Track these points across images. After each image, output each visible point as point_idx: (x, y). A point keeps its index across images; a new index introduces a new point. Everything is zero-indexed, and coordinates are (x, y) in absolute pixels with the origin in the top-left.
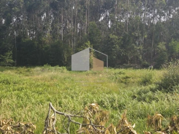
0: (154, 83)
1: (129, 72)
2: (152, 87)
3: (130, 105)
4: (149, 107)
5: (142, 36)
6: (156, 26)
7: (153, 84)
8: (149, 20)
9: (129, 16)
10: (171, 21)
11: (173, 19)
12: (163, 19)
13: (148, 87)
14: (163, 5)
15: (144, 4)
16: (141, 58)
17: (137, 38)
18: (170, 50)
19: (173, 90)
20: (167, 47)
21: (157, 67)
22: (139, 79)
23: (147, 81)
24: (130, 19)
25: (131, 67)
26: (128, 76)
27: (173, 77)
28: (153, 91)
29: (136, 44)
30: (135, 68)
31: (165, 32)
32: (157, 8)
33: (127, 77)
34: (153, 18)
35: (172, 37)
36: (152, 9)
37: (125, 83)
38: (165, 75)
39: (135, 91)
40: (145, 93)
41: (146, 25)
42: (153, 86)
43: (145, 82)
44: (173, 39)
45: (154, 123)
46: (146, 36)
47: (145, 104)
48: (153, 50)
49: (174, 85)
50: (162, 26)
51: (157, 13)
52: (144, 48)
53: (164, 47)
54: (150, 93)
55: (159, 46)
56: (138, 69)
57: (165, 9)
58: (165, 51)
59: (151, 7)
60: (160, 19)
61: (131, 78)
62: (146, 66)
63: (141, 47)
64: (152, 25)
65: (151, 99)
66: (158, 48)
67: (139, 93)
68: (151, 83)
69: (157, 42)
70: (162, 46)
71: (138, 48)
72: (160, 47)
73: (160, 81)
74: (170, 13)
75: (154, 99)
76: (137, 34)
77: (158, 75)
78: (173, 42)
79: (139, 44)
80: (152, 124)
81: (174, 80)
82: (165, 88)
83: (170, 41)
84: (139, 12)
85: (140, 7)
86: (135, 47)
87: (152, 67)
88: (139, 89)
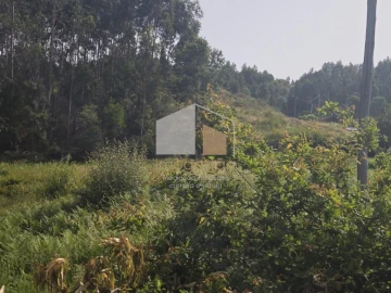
0: (72, 192)
1: (19, 170)
2: (66, 201)
3: (12, 245)
4: (55, 245)
5: (48, 89)
6: (76, 69)
7: (69, 195)
8: (62, 55)
9: (15, 42)
10: (106, 61)
11: (110, 57)
12: (90, 56)
13: (57, 203)
14: (91, 25)
15: (50, 21)
16: (44, 137)
17: (36, 93)
18: (107, 122)
19: (109, 206)
20: (101, 115)
21: (79, 158)
22: (39, 185)
23: (57, 189)
24: (18, 49)
25: (24, 157)
26: (15, 178)
27: (110, 177)
28: (68, 209)
29: (33, 106)
30: (32, 160)
31: (95, 84)
32: (77, 31)
33: (12, 182)
34: (70, 51)
35: (110, 94)
36: (67, 34)
37: (8, 195)
38: (93, 174)
39: (28, 212)
40: (50, 214)
41: (54, 66)
42: (69, 199)
43: (53, 190)
44: (111, 100)
46: (55, 91)
47: (46, 238)
48: (71, 121)
49: (111, 195)
50: (90, 71)
51: (79, 41)
52: (52, 116)
53: (94, 116)
54: (61, 215)
55: (83, 113)
56: (38, 162)
57: (94, 36)
58: (96, 124)
59: (65, 28)
60: (84, 54)
61: (21, 184)
62: (55, 157)
63: (46, 114)
64: (68, 66)
65: (63, 226)
66: (82, 116)
67: (38, 216)
68: (65, 194)
69: (79, 105)
70: (89, 113)
71: (39, 115)
72: (87, 115)
73: (85, 186)
74: (105, 45)
75: (69, 227)
76: (35, 84)
77: (79, 174)
78: (113, 106)
79: (40, 107)
80: (45, 282)
81: (112, 183)
82: (95, 202)
83: (106, 103)
84: (38, 36)
85: (42, 25)
86: (32, 113)
88: (38, 207)
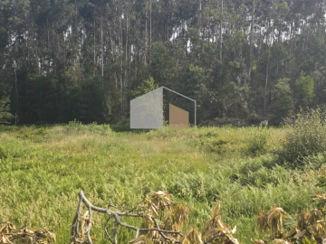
0: (271, 152)
1: (226, 133)
2: (266, 159)
3: (227, 192)
4: (261, 196)
5: (248, 66)
6: (272, 48)
7: (268, 154)
8: (260, 38)
9: (223, 31)
10: (298, 39)
11: (301, 36)
12: (284, 37)
13: (258, 160)
14: (285, 10)
15: (250, 10)
16: (245, 107)
17: (239, 71)
18: (298, 92)
19: (303, 165)
20: (293, 86)
21: (276, 123)
22: (242, 145)
23: (258, 148)
24: (225, 37)
25: (229, 123)
26: (224, 139)
27: (304, 140)
28: (268, 166)
29: (236, 82)
30: (235, 125)
31: (288, 60)
32: (274, 17)
33: (222, 142)
34: (267, 34)
35: (301, 68)
36: (264, 20)
37: (219, 152)
38: (290, 137)
39: (236, 166)
40: (254, 169)
41: (254, 48)
42: (269, 158)
43: (254, 150)
44: (302, 73)
45: (269, 224)
46: (254, 68)
47: (254, 190)
48: (267, 93)
49: (305, 155)
50: (283, 49)
51: (275, 25)
52: (251, 89)
53: (287, 87)
54: (263, 170)
55: (278, 85)
56: (241, 127)
57: (287, 19)
58: (289, 94)
59: (263, 15)
60: (279, 36)
61: (229, 144)
62: (254, 122)
63: (246, 88)
64: (265, 46)
65: (265, 180)
66: (277, 88)
67: (244, 171)
68: (264, 152)
69: (274, 79)
70: (283, 85)
71: (241, 89)
72: (281, 87)
73: (281, 148)
74: (297, 26)
75: (270, 181)
76: (238, 63)
77: (276, 137)
78: (304, 78)
79: (242, 82)
80: (267, 225)
81: (306, 146)
82: (291, 161)
83: (297, 75)
84: (241, 24)
85: (244, 15)
86: (236, 87)
87: (267, 123)
88: (243, 163)
